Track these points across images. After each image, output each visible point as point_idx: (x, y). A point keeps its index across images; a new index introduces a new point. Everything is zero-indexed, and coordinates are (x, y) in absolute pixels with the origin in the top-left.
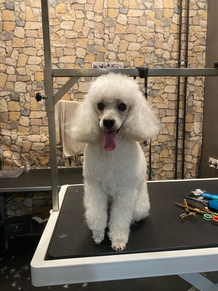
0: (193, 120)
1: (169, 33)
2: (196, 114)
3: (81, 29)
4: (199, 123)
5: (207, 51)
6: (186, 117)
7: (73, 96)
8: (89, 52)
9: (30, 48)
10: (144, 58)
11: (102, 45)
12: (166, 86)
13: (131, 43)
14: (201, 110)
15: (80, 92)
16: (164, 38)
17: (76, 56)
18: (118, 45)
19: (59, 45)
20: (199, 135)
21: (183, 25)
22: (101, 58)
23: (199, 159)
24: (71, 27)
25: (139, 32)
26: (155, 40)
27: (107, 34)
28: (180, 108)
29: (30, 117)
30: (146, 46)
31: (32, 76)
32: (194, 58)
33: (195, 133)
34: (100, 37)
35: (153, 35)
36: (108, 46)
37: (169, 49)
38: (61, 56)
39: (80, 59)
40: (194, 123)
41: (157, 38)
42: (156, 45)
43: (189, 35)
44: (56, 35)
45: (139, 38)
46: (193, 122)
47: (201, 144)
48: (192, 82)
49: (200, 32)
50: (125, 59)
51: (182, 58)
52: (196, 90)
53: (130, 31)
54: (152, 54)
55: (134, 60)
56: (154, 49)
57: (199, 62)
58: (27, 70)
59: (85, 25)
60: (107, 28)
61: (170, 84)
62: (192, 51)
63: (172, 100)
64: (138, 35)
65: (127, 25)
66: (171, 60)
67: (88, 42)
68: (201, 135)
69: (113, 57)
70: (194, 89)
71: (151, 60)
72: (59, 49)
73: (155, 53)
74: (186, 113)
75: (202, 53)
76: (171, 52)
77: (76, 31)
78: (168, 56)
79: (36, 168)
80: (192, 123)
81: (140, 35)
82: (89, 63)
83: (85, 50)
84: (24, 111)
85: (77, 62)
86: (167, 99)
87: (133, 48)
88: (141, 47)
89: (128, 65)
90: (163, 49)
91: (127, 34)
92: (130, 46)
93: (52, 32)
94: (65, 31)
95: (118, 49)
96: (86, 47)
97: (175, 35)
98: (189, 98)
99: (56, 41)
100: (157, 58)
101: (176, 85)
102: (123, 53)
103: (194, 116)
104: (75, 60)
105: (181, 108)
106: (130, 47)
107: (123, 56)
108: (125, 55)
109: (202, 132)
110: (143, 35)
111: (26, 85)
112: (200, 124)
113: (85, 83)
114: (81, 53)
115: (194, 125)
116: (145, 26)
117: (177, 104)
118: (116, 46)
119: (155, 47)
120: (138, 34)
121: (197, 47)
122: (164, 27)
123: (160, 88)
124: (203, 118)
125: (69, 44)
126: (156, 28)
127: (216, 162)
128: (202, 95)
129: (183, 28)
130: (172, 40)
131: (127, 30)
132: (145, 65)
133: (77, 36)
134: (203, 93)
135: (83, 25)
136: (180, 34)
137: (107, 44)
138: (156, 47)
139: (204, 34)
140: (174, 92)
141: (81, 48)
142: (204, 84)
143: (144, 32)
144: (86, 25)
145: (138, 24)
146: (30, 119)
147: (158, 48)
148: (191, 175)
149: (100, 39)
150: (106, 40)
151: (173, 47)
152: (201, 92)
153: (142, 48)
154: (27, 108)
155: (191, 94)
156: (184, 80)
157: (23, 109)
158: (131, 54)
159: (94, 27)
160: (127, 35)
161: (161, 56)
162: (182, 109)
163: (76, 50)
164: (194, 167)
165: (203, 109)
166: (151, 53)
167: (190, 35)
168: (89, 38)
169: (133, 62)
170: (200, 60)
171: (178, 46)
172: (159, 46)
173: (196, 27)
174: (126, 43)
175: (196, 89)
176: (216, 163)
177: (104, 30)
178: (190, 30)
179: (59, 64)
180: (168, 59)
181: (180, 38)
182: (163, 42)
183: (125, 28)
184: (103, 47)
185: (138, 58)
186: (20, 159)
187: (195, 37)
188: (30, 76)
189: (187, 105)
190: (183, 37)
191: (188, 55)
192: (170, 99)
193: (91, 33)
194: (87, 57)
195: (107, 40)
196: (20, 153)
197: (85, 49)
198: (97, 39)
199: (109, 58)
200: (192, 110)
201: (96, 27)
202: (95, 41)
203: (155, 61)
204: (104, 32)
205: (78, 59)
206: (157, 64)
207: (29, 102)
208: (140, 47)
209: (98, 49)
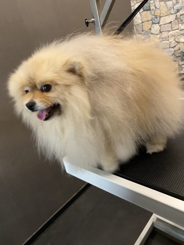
84: (155, 19)
146: (160, 26)
154: (157, 15)
157: (154, 17)
207: (159, 8)
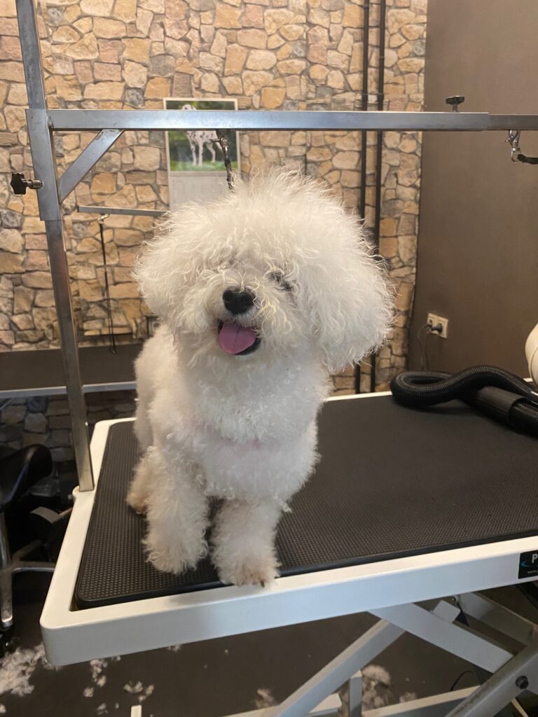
0: (397, 230)
1: (340, 27)
2: (403, 217)
3: (132, 15)
4: (410, 237)
5: (428, 71)
6: (381, 226)
7: (121, 180)
8: (155, 73)
9: (11, 63)
10: (285, 87)
11: (184, 57)
12: (337, 153)
13: (252, 52)
14: (414, 209)
15: (137, 170)
16: (331, 39)
17: (123, 84)
18: (223, 55)
19: (80, 56)
20: (410, 264)
21: (372, 7)
22: (184, 87)
23: (408, 317)
24: (108, 10)
25: (271, 24)
26: (310, 42)
27: (197, 29)
28: (368, 205)
29: (23, 232)
30: (288, 59)
31: (21, 131)
32: (399, 87)
33: (401, 261)
34: (180, 37)
35: (305, 31)
36: (199, 58)
37: (343, 66)
38: (87, 84)
39: (135, 91)
40: (400, 238)
41: (313, 38)
42: (313, 57)
43: (386, 32)
44: (72, 30)
45: (273, 38)
46: (396, 237)
47: (414, 283)
48: (395, 143)
49: (413, 24)
50: (240, 91)
51: (371, 87)
52: (402, 163)
53: (249, 20)
54: (303, 77)
55: (262, 92)
56: (307, 66)
57: (411, 97)
58: (7, 119)
59: (141, 5)
60: (195, 13)
61: (345, 149)
62: (393, 70)
63: (349, 186)
64: (269, 32)
65: (243, 7)
66: (345, 91)
67: (151, 48)
68: (414, 263)
69: (214, 85)
70: (400, 161)
71: (301, 92)
72: (82, 64)
73: (309, 75)
74: (381, 216)
75: (416, 75)
76: (346, 73)
77: (120, 20)
78: (339, 82)
79: (48, 347)
80: (395, 239)
81: (274, 32)
82: (157, 100)
83: (145, 69)
84: (7, 216)
85: (127, 99)
86: (339, 185)
87: (258, 63)
88: (278, 61)
89: (248, 103)
90: (327, 66)
91: (244, 28)
92: (250, 57)
93: (62, 24)
94: (94, 20)
95: (224, 66)
96: (146, 60)
97: (356, 33)
98: (388, 182)
99: (75, 46)
100: (314, 87)
101: (359, 152)
102: (236, 75)
103: (399, 222)
104: (122, 92)
105: (371, 204)
106: (252, 60)
107: (235, 83)
108: (240, 80)
109: (416, 257)
110: (280, 30)
111: (8, 155)
112: (412, 240)
113: (149, 148)
114: (135, 76)
115: (398, 243)
116: (286, 7)
117: (359, 195)
118: (218, 60)
119: (309, 62)
120: (270, 28)
121: (406, 61)
122: (330, 11)
123: (322, 159)
124: (419, 226)
125: (104, 53)
126: (310, 15)
127: (440, 322)
128: (416, 176)
129: (374, 16)
130: (349, 44)
131: (244, 18)
132: (287, 105)
133: (124, 34)
134: (420, 170)
135: (138, 6)
136: (365, 28)
137: (196, 54)
138: (312, 60)
139: (422, 30)
140: (353, 168)
141: (133, 64)
142: (422, 148)
143: (283, 23)
144: (145, 6)
145: (267, 5)
146: (23, 235)
147: (316, 63)
148: (392, 353)
149: (179, 40)
150: (193, 43)
151: (350, 62)
152: (414, 168)
153: (280, 63)
154: (14, 209)
155: (393, 172)
156: (376, 140)
157: (5, 211)
158: (255, 79)
159: (163, 9)
160: (244, 31)
161: (323, 83)
162: (373, 207)
163: (123, 69)
164: (398, 334)
165: (417, 206)
166: (300, 75)
167: (389, 32)
168: (153, 38)
169: (258, 97)
170: (414, 91)
171: (362, 58)
172: (318, 58)
173: (405, 13)
174: (242, 51)
175: (404, 161)
176: (441, 325)
177: (187, 17)
178: (389, 20)
179: (86, 104)
180: (340, 91)
181: (365, 39)
182: (328, 49)
183: (239, 12)
184: (186, 61)
185: (271, 89)
186: (11, 329)
187: (401, 37)
188: (17, 132)
189: (384, 197)
190: (373, 38)
191: (385, 80)
192: (346, 184)
193: (158, 26)
194: (151, 86)
195: (196, 43)
196: (10, 314)
197: (145, 66)
198: (174, 41)
199: (203, 87)
200: (394, 209)
201: (168, 11)
202: (167, 47)
203: (311, 95)
204: (188, 23)
205: (130, 92)
206: (314, 101)
208: (274, 61)
209: (177, 66)
